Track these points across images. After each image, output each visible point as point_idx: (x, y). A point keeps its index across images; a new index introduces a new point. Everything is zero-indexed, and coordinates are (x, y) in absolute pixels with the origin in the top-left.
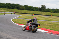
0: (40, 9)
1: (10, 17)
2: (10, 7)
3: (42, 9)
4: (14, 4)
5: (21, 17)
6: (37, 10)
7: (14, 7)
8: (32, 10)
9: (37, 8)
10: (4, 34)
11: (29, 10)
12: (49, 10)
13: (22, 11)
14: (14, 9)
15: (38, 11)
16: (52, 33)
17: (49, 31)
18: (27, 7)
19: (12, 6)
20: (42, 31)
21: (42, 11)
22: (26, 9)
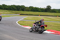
0: (45, 10)
1: (15, 19)
2: (15, 9)
3: (48, 10)
4: (19, 6)
5: (26, 19)
6: (42, 11)
7: (20, 9)
8: (37, 12)
9: (43, 9)
10: (10, 37)
11: (34, 11)
12: (54, 11)
13: (28, 13)
14: (19, 10)
15: (44, 12)
16: (58, 34)
17: (55, 32)
18: (32, 8)
19: (17, 8)
20: (49, 32)
21: (47, 12)
22: (31, 11)
